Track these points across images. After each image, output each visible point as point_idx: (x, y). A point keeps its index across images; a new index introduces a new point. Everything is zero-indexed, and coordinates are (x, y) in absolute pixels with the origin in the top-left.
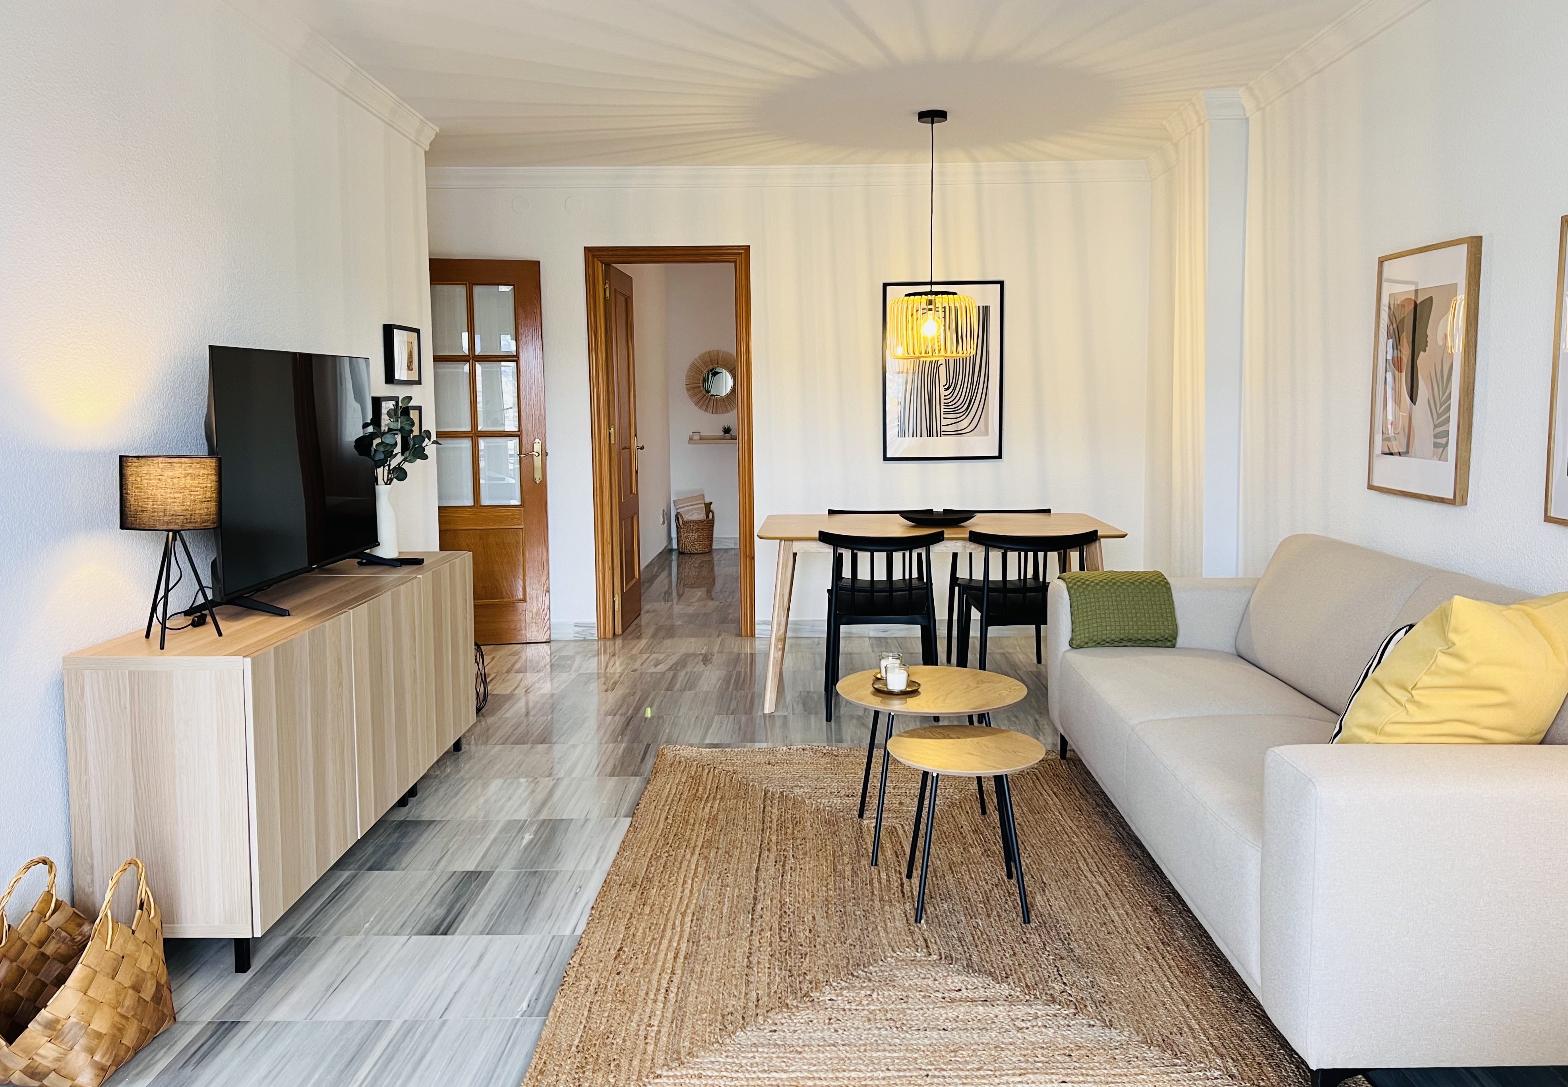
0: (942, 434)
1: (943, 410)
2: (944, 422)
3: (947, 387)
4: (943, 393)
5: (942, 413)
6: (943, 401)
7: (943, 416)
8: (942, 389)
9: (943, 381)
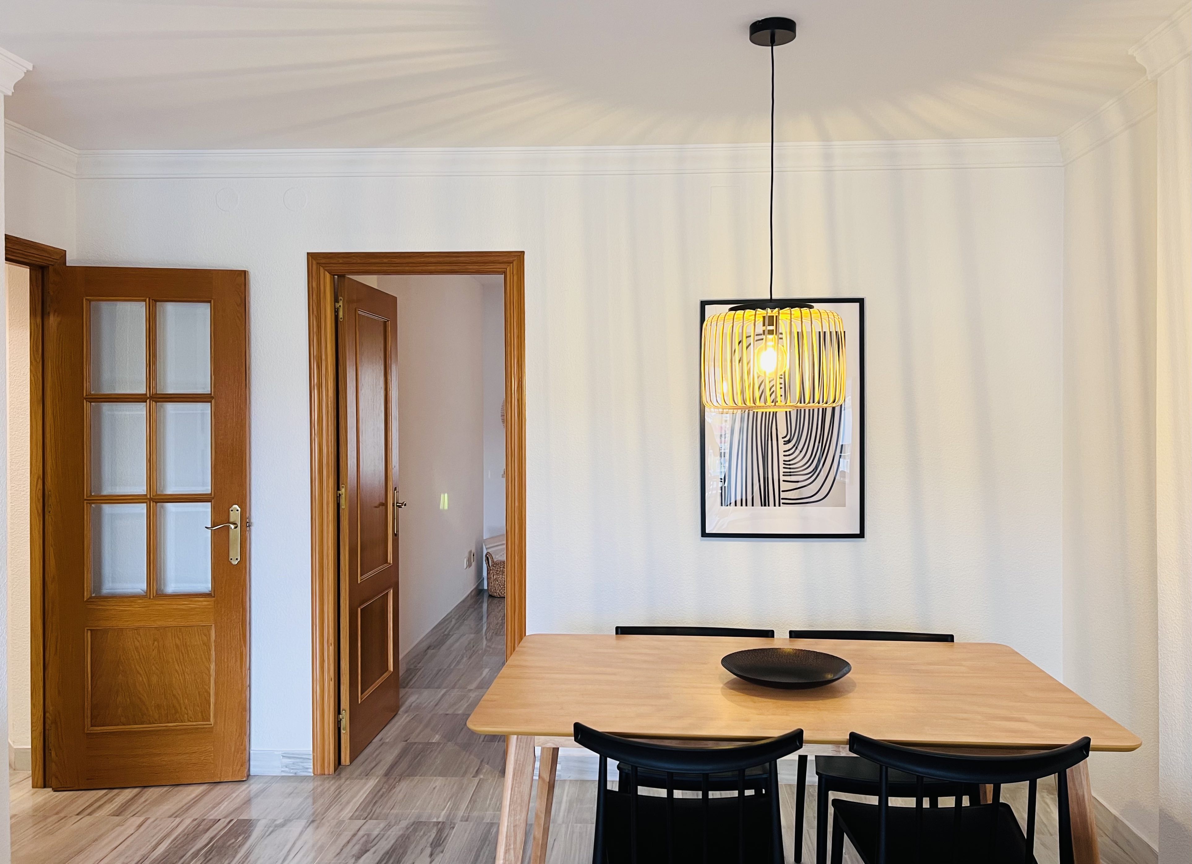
0: (781, 502)
1: (782, 470)
2: (784, 486)
3: (787, 439)
4: (783, 447)
5: (781, 474)
6: (782, 458)
7: (782, 478)
8: (781, 441)
9: (782, 432)
